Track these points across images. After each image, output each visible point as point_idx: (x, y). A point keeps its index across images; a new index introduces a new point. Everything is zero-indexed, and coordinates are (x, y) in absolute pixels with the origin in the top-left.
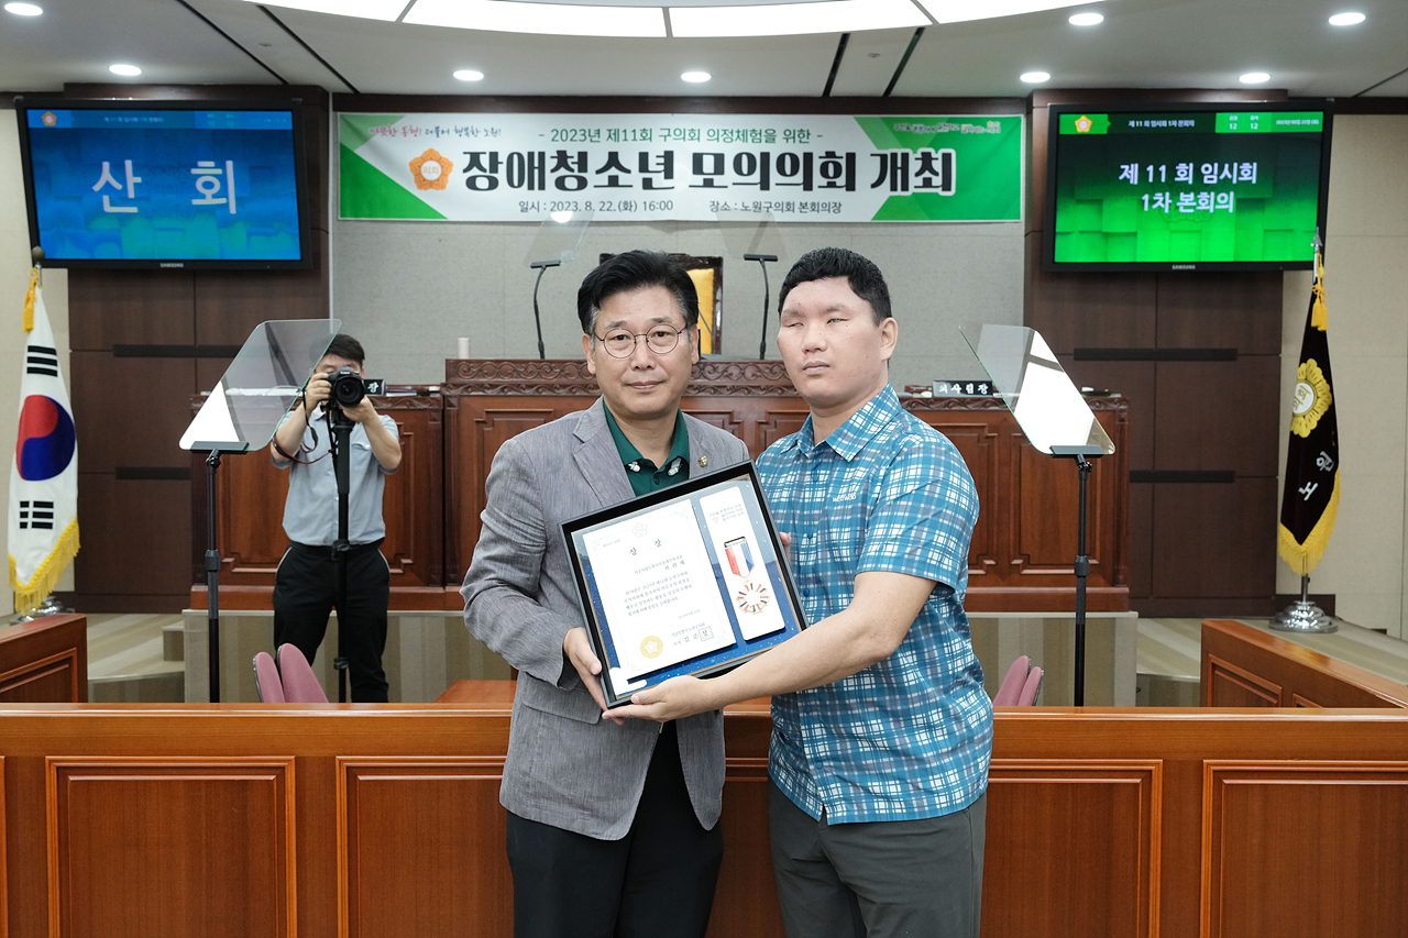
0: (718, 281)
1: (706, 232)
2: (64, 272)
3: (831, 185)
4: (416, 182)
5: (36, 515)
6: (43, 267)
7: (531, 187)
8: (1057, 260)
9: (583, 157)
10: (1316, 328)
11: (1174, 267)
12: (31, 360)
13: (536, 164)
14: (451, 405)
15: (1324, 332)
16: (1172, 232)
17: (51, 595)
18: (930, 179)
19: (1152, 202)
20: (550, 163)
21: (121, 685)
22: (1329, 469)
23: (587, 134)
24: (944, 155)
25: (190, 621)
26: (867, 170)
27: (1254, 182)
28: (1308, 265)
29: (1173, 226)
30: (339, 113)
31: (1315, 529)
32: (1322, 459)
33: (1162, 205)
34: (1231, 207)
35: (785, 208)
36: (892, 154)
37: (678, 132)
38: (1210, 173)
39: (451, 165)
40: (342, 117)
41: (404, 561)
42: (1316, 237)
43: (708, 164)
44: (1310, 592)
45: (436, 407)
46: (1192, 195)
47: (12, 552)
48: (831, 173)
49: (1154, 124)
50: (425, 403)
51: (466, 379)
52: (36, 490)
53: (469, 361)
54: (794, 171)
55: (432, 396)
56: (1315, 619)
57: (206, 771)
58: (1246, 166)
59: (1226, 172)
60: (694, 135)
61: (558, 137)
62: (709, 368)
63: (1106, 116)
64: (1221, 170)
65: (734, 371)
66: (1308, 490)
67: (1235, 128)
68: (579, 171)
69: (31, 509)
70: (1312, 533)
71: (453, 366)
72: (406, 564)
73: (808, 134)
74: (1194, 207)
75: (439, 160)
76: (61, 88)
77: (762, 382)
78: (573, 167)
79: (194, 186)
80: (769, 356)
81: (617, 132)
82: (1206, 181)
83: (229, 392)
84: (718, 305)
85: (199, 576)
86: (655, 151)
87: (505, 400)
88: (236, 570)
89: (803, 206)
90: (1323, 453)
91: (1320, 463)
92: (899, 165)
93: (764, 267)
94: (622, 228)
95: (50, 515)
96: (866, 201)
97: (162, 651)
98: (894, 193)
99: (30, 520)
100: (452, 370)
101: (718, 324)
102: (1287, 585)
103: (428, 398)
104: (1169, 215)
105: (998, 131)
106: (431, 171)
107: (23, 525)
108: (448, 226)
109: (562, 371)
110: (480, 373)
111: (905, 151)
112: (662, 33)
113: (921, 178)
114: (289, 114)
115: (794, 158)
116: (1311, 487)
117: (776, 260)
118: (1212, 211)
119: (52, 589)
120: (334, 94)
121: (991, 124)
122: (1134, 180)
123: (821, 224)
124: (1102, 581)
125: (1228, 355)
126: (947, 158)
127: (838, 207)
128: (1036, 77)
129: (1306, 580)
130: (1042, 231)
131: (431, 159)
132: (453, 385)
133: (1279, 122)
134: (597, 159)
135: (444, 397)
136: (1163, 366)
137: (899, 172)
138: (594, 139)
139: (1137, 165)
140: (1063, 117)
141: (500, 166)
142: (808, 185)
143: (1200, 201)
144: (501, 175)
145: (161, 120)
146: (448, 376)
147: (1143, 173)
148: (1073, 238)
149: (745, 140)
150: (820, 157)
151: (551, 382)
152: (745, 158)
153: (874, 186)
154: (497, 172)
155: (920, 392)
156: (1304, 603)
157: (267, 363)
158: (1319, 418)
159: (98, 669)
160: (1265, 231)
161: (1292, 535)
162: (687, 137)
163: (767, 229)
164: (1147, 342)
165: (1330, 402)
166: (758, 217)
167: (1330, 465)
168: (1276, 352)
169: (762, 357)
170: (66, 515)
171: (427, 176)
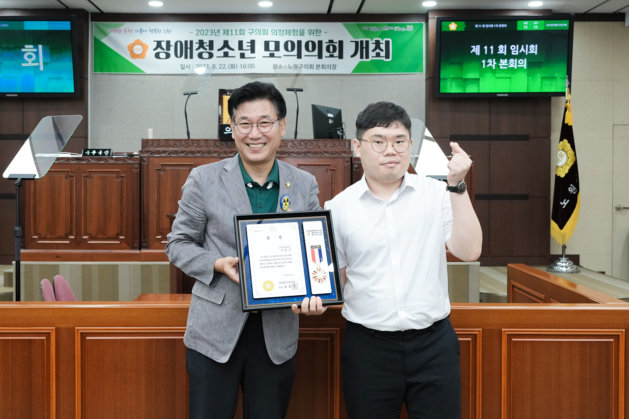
1: (271, 78)
3: (332, 56)
4: (130, 55)
7: (186, 57)
8: (441, 92)
9: (211, 43)
10: (567, 124)
11: (498, 95)
13: (189, 46)
14: (144, 161)
15: (571, 126)
16: (496, 78)
18: (379, 53)
19: (487, 63)
20: (196, 46)
22: (575, 193)
23: (213, 32)
24: (386, 41)
26: (349, 49)
27: (536, 54)
28: (563, 94)
29: (497, 75)
30: (94, 22)
31: (568, 222)
32: (571, 188)
33: (492, 65)
34: (525, 66)
35: (309, 67)
36: (361, 41)
37: (257, 31)
39: (147, 47)
40: (95, 24)
41: (121, 237)
42: (567, 81)
43: (272, 46)
44: (566, 253)
45: (137, 162)
46: (506, 60)
48: (331, 50)
49: (487, 26)
50: (132, 160)
51: (151, 149)
53: (153, 140)
54: (313, 50)
55: (135, 157)
56: (569, 266)
57: (11, 335)
58: (532, 46)
59: (522, 49)
60: (265, 32)
61: (199, 34)
63: (464, 22)
64: (520, 48)
66: (565, 203)
67: (526, 28)
68: (210, 50)
70: (567, 224)
71: (145, 143)
72: (122, 239)
73: (320, 32)
74: (507, 66)
75: (142, 44)
77: (296, 150)
78: (206, 48)
79: (23, 57)
80: (299, 137)
81: (227, 31)
82: (513, 54)
85: (21, 245)
86: (246, 40)
87: (171, 159)
88: (39, 242)
89: (318, 66)
90: (571, 185)
91: (570, 190)
92: (364, 46)
93: (296, 94)
94: (230, 77)
96: (349, 63)
97: (3, 282)
98: (362, 60)
100: (145, 144)
102: (555, 250)
103: (133, 158)
104: (495, 70)
105: (412, 30)
106: (138, 50)
108: (146, 76)
109: (198, 144)
110: (159, 146)
111: (367, 39)
113: (375, 52)
114: (69, 22)
115: (313, 43)
116: (566, 202)
117: (302, 91)
118: (516, 68)
120: (92, 13)
121: (408, 27)
122: (478, 53)
123: (326, 75)
125: (525, 138)
126: (387, 43)
127: (335, 67)
128: (429, 4)
129: (564, 247)
130: (433, 78)
131: (138, 44)
132: (145, 151)
133: (548, 25)
135: (141, 157)
136: (493, 142)
137: (364, 49)
138: (216, 34)
139: (479, 46)
140: (443, 23)
141: (171, 47)
142: (320, 56)
143: (510, 63)
144: (172, 52)
145: (7, 25)
146: (143, 147)
147: (482, 50)
148: (449, 82)
149: (290, 34)
150: (326, 43)
151: (192, 150)
152: (289, 43)
153: (352, 56)
154: (169, 50)
156: (564, 258)
158: (569, 168)
160: (542, 77)
161: (557, 225)
162: (262, 33)
163: (299, 77)
164: (485, 132)
165: (575, 161)
166: (296, 72)
167: (575, 191)
168: (548, 136)
169: (296, 137)
171: (136, 52)
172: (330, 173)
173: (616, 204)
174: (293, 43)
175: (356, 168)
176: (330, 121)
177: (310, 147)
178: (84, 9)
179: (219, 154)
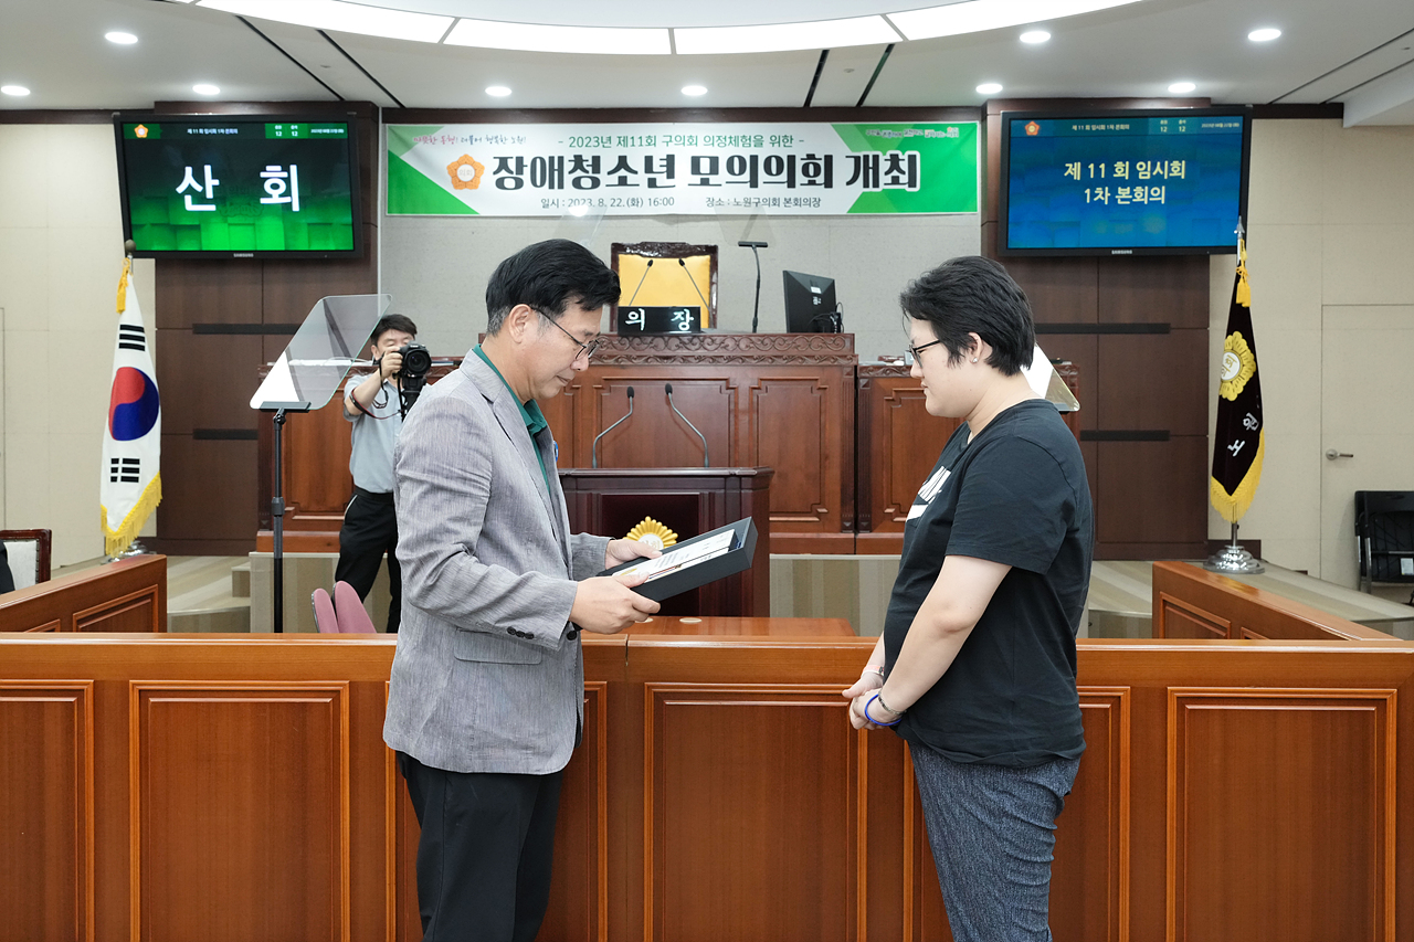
0: (714, 266)
1: (703, 224)
2: (153, 260)
3: (812, 183)
4: (453, 183)
5: (124, 470)
6: (134, 257)
7: (552, 186)
8: (1010, 246)
9: (596, 160)
10: (1241, 304)
11: (1114, 252)
12: (122, 337)
13: (556, 167)
15: (1247, 308)
16: (1111, 222)
17: (138, 538)
18: (898, 177)
19: (1093, 195)
20: (568, 166)
21: (196, 617)
22: (1254, 429)
23: (600, 141)
24: (910, 156)
25: (258, 562)
26: (844, 169)
27: (1183, 177)
28: (1232, 249)
29: (1112, 216)
30: (387, 125)
31: (1243, 481)
32: (1248, 419)
33: (1102, 198)
34: (1163, 199)
35: (772, 203)
36: (865, 156)
37: (678, 139)
38: (1144, 170)
39: (483, 168)
40: (389, 127)
42: (1240, 226)
43: (705, 166)
44: (1239, 538)
46: (1129, 188)
47: (104, 502)
48: (811, 173)
49: (1094, 128)
52: (126, 449)
54: (779, 172)
56: (1244, 561)
57: (270, 694)
58: (1175, 164)
59: (1158, 169)
60: (692, 141)
61: (575, 144)
62: (708, 340)
63: (1051, 121)
64: (1154, 167)
65: (730, 343)
66: (1236, 447)
67: (1165, 131)
68: (593, 173)
69: (120, 465)
70: (1241, 485)
73: (792, 139)
74: (1130, 200)
75: (473, 164)
76: (152, 106)
77: (755, 353)
78: (588, 170)
79: (262, 187)
80: (760, 330)
81: (625, 139)
82: (1141, 177)
83: (292, 363)
84: (714, 286)
85: (264, 522)
86: (659, 154)
88: (296, 517)
89: (788, 201)
90: (1248, 415)
91: (1247, 423)
92: (871, 165)
93: (756, 252)
94: (630, 221)
95: (137, 471)
96: (843, 196)
97: (231, 588)
98: (866, 190)
99: (120, 474)
101: (714, 303)
102: (1217, 532)
104: (1109, 207)
105: (957, 136)
106: (465, 173)
107: (114, 479)
108: (480, 220)
111: (876, 153)
112: (668, 51)
113: (890, 176)
114: (344, 124)
115: (779, 160)
116: (1238, 445)
117: (766, 246)
118: (1146, 202)
119: (137, 534)
120: (383, 109)
121: (950, 130)
122: (1077, 177)
123: (803, 217)
125: (1162, 329)
126: (912, 159)
127: (817, 202)
128: (989, 89)
129: (1235, 527)
130: (996, 222)
131: (466, 163)
133: (1203, 125)
136: (1104, 338)
137: (871, 171)
138: (606, 145)
139: (1079, 164)
140: (1016, 123)
141: (525, 168)
142: (791, 183)
143: (1136, 195)
144: (526, 176)
145: (236, 131)
147: (1085, 170)
148: (1024, 226)
149: (737, 145)
150: (802, 159)
152: (736, 160)
153: (848, 183)
154: (522, 173)
155: (892, 361)
156: (1234, 547)
157: (325, 338)
158: (1245, 384)
159: (176, 605)
160: (1194, 220)
161: (1222, 487)
162: (686, 142)
163: (757, 221)
164: (1090, 318)
165: (1254, 370)
166: (748, 211)
167: (1255, 425)
168: (1205, 326)
169: (755, 330)
170: (150, 470)
171: (462, 177)
172: (817, 394)
173: (1328, 449)
174: (742, 160)
175: (864, 386)
176: (816, 301)
177: (780, 348)
178: (370, 102)
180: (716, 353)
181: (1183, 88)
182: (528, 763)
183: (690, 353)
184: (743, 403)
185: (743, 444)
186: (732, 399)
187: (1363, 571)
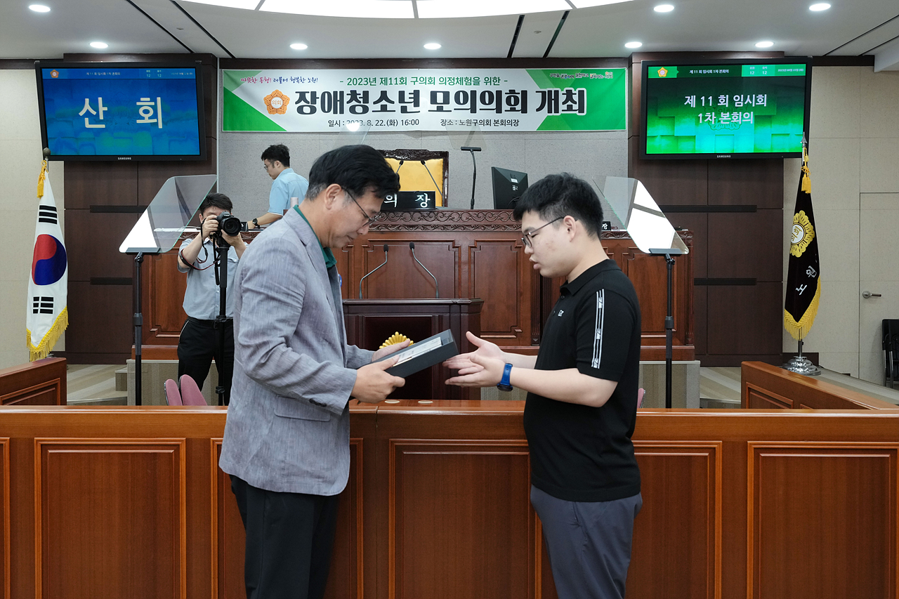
0: (446, 166)
1: (439, 137)
2: (62, 163)
3: (513, 110)
4: (268, 109)
5: (43, 305)
6: (50, 160)
7: (335, 112)
8: (648, 152)
9: (366, 94)
10: (804, 192)
11: (718, 156)
12: (41, 214)
13: (338, 98)
15: (809, 194)
16: (716, 135)
17: (51, 352)
18: (572, 106)
19: (704, 118)
20: (347, 98)
22: (814, 276)
23: (368, 81)
24: (579, 91)
25: (131, 366)
26: (534, 100)
27: (765, 106)
28: (799, 155)
29: (717, 132)
30: (223, 70)
31: (806, 312)
32: (809, 270)
33: (710, 120)
34: (752, 121)
35: (485, 123)
36: (549, 91)
37: (422, 79)
38: (739, 100)
39: (288, 99)
40: (225, 72)
42: (805, 139)
43: (440, 98)
44: (804, 351)
46: (728, 113)
47: (29, 327)
48: (512, 102)
49: (705, 72)
52: (43, 291)
54: (491, 102)
56: (807, 367)
58: (760, 96)
59: (748, 100)
60: (432, 81)
61: (351, 83)
62: (440, 214)
63: (676, 67)
64: (745, 99)
65: (456, 216)
66: (801, 289)
67: (753, 74)
68: (364, 102)
69: (40, 302)
70: (804, 315)
73: (499, 80)
74: (730, 121)
75: (281, 97)
76: (62, 57)
77: (472, 223)
78: (360, 100)
79: (138, 112)
80: (476, 207)
81: (386, 79)
82: (736, 106)
84: (446, 180)
86: (409, 89)
88: (159, 336)
89: (496, 122)
90: (810, 267)
91: (809, 273)
92: (553, 97)
93: (473, 154)
94: (389, 135)
95: (51, 306)
96: (534, 119)
97: (115, 385)
98: (550, 115)
99: (39, 308)
101: (446, 190)
102: (789, 347)
104: (715, 126)
105: (612, 77)
106: (276, 103)
107: (35, 311)
108: (286, 135)
111: (557, 89)
112: (412, 16)
113: (566, 105)
114: (194, 70)
115: (491, 94)
116: (803, 288)
117: (480, 150)
118: (740, 123)
119: (51, 349)
120: (220, 59)
121: (607, 73)
122: (693, 105)
123: (507, 132)
124: (678, 342)
125: (751, 209)
126: (581, 93)
127: (516, 123)
128: (634, 45)
129: (801, 343)
130: (638, 136)
131: (277, 96)
133: (779, 70)
134: (374, 95)
136: (712, 215)
137: (553, 101)
138: (372, 83)
139: (695, 96)
140: (650, 68)
141: (317, 99)
143: (733, 117)
144: (318, 105)
145: (119, 74)
147: (698, 101)
148: (657, 139)
149: (462, 84)
150: (506, 93)
152: (461, 94)
153: (538, 110)
154: (315, 103)
156: (800, 357)
160: (772, 134)
161: (792, 317)
162: (427, 82)
163: (475, 135)
164: (702, 202)
166: (469, 129)
167: (814, 274)
168: (780, 207)
169: (472, 208)
170: (60, 305)
171: (274, 106)
172: (515, 251)
173: (865, 290)
174: (465, 94)
176: (514, 188)
177: (490, 220)
178: (211, 54)
179: (378, 228)
180: (446, 223)
181: (765, 44)
182: (319, 488)
183: (429, 223)
184: (464, 258)
185: (464, 285)
186: (457, 255)
187: (887, 374)
